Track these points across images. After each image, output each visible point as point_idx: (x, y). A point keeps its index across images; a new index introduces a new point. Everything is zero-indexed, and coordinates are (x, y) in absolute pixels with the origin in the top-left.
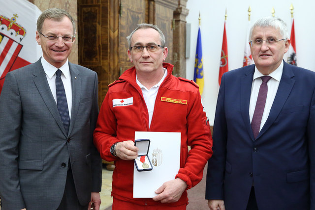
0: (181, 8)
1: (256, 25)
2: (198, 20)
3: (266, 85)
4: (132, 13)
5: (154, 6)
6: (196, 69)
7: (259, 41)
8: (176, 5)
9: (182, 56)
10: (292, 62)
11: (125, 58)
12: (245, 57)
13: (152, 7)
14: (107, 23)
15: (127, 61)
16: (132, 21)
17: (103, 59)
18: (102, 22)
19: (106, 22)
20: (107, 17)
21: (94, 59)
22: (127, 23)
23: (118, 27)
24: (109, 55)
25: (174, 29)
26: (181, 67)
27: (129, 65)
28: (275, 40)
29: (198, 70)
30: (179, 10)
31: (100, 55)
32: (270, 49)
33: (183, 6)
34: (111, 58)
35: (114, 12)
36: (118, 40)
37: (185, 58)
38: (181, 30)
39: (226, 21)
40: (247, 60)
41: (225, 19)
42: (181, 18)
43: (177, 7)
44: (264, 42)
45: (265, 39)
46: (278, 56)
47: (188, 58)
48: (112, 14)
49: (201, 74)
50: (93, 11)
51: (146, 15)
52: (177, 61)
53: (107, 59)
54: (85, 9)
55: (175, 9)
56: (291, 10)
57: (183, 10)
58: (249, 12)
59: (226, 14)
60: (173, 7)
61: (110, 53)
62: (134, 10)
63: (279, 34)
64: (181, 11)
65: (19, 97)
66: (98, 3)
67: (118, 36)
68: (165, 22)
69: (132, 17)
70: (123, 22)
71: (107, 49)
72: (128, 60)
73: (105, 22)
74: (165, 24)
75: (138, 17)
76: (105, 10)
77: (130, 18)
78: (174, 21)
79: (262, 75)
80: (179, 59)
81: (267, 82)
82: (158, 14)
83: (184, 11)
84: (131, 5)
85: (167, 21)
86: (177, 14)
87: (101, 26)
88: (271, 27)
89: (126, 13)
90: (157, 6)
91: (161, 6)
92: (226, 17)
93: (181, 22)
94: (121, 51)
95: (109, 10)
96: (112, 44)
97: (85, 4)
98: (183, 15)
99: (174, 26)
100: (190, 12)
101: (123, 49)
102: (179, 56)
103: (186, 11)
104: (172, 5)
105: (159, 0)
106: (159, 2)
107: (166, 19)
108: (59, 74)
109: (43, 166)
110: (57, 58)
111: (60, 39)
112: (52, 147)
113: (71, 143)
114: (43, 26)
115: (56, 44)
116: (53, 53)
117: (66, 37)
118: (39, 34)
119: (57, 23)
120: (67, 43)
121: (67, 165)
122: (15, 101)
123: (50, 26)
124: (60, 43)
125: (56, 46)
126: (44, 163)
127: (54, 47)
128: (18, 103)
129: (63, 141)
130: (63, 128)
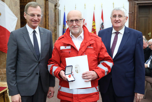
0: (57, 4)
1: (114, 10)
2: (64, 9)
3: (117, 36)
9: (57, 24)
10: (102, 26)
13: (47, 3)
26: (57, 28)
29: (64, 30)
32: (119, 20)
33: (58, 2)
37: (59, 25)
38: (57, 13)
43: (56, 3)
46: (123, 23)
47: (60, 24)
50: (24, 5)
51: (45, 6)
55: (55, 4)
56: (101, 5)
57: (58, 4)
58: (85, 5)
59: (76, 6)
65: (16, 43)
66: (26, 1)
68: (52, 9)
78: (55, 9)
80: (56, 25)
83: (58, 5)
86: (56, 6)
88: (120, 10)
91: (50, 3)
100: (60, 5)
102: (56, 24)
103: (59, 5)
104: (54, 2)
105: (50, 0)
108: (34, 32)
109: (28, 74)
110: (34, 25)
111: (36, 16)
112: (32, 66)
113: (40, 64)
114: (28, 10)
115: (34, 19)
116: (32, 22)
117: (38, 16)
118: (26, 14)
119: (35, 9)
120: (39, 18)
121: (39, 74)
122: (15, 45)
123: (32, 10)
124: (36, 18)
125: (34, 20)
126: (29, 73)
127: (33, 20)
128: (16, 45)
129: (37, 63)
130: (37, 57)
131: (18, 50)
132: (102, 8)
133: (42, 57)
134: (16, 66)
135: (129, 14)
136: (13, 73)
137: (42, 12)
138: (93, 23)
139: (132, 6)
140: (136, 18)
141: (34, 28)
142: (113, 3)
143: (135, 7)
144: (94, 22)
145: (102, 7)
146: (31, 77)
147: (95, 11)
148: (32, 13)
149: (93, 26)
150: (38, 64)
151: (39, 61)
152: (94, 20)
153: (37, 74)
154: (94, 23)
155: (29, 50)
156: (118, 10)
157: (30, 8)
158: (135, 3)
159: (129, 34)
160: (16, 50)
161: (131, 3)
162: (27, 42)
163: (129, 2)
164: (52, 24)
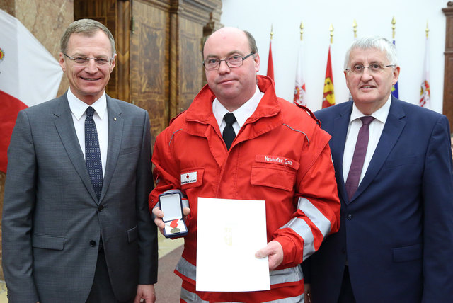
0: (213, 23)
1: (354, 47)
3: (368, 129)
4: (147, 30)
5: (177, 20)
7: (358, 68)
8: (207, 19)
11: (138, 88)
12: (297, 88)
13: (174, 22)
15: (141, 93)
16: (147, 40)
17: (108, 90)
22: (142, 43)
23: (129, 47)
24: (117, 85)
27: (144, 98)
28: (380, 67)
30: (211, 25)
32: (374, 78)
33: (216, 19)
34: (121, 88)
35: (124, 29)
36: (129, 65)
39: (272, 41)
40: (298, 91)
41: (271, 38)
43: (207, 21)
44: (366, 69)
45: (366, 65)
46: (384, 87)
48: (121, 30)
51: (166, 32)
53: (114, 90)
55: (205, 24)
56: (355, 27)
57: (215, 25)
58: (301, 28)
59: (272, 31)
60: (203, 21)
61: (118, 82)
62: (151, 25)
63: (386, 58)
64: (213, 27)
65: (32, 145)
66: (102, 15)
67: (129, 60)
68: (192, 41)
69: (148, 34)
70: (136, 41)
71: (114, 77)
72: (143, 90)
74: (193, 44)
75: (156, 34)
76: (112, 25)
77: (145, 36)
79: (363, 115)
81: (368, 125)
82: (182, 31)
83: (217, 27)
84: (147, 20)
85: (195, 39)
86: (207, 30)
88: (375, 48)
89: (140, 29)
90: (181, 20)
91: (186, 20)
92: (271, 35)
94: (134, 80)
95: (117, 25)
96: (121, 72)
101: (135, 77)
104: (202, 19)
105: (183, 12)
106: (185, 15)
107: (193, 37)
108: (90, 113)
109: (65, 244)
110: (88, 89)
111: (92, 61)
112: (76, 217)
113: (105, 212)
114: (69, 44)
115: (86, 70)
116: (82, 81)
117: (100, 60)
119: (88, 39)
120: (102, 67)
121: (98, 244)
122: (28, 151)
123: (78, 44)
124: (92, 67)
125: (87, 73)
126: (66, 240)
127: (83, 74)
128: (31, 153)
129: (92, 209)
130: (92, 190)
131: (36, 166)
132: (356, 36)
134: (32, 215)
135: (445, 54)
136: (23, 238)
138: (327, 85)
142: (391, 21)
144: (328, 80)
145: (357, 33)
146: (75, 253)
147: (332, 45)
148: (80, 52)
149: (325, 95)
150: (95, 212)
151: (100, 202)
152: (329, 74)
153: (93, 243)
154: (328, 83)
156: (368, 46)
157: (74, 39)
159: (405, 122)
163: (446, 15)
164: (192, 85)
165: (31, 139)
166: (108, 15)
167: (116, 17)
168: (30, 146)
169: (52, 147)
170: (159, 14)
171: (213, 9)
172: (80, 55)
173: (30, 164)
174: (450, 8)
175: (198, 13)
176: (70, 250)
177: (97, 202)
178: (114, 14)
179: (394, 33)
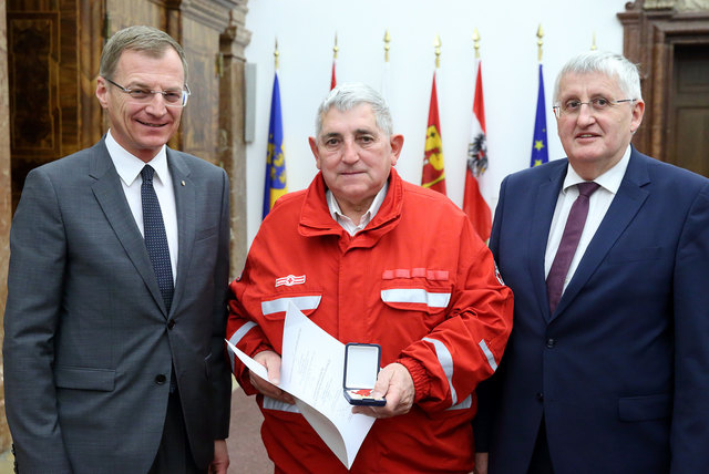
0: (234, 29)
1: (566, 72)
2: (273, 57)
3: (587, 203)
5: (179, 20)
6: (269, 166)
7: (574, 105)
8: (225, 20)
9: (236, 138)
10: (479, 153)
13: (174, 25)
14: (75, 56)
17: (64, 141)
18: (62, 54)
19: (73, 56)
20: (75, 44)
21: (43, 142)
24: (79, 132)
25: (222, 75)
26: (235, 164)
28: (608, 102)
29: (274, 171)
30: (229, 32)
31: (57, 132)
32: (597, 121)
33: (239, 22)
34: (86, 140)
35: (92, 36)
37: (244, 143)
38: (234, 77)
39: (337, 61)
41: (335, 56)
42: (235, 50)
43: (226, 25)
44: (583, 107)
45: (586, 100)
46: (615, 137)
47: (250, 143)
48: (86, 38)
49: (282, 179)
50: (39, 28)
52: (226, 148)
53: (75, 141)
54: (18, 23)
55: (223, 31)
56: (475, 41)
57: (238, 32)
58: (387, 41)
59: (336, 44)
60: (220, 25)
61: (82, 128)
63: (619, 88)
64: (235, 35)
65: (61, 225)
66: (51, 9)
68: (203, 59)
71: (74, 118)
73: (69, 56)
74: (203, 63)
76: (70, 27)
78: (221, 58)
79: (581, 181)
80: (230, 144)
81: (589, 196)
82: (187, 41)
83: (240, 36)
84: (129, 19)
85: (206, 56)
86: (226, 41)
87: (60, 65)
88: (599, 73)
90: (186, 21)
91: (193, 22)
92: (335, 51)
93: (234, 61)
95: (79, 28)
96: (87, 109)
97: (19, 12)
98: (238, 43)
99: (222, 69)
100: (253, 38)
102: (230, 137)
103: (245, 35)
104: (217, 21)
105: (190, 8)
106: (191, 13)
107: (204, 52)
108: (147, 175)
109: (116, 381)
110: (148, 140)
111: (159, 97)
112: (135, 339)
113: (177, 330)
114: (119, 66)
115: (149, 110)
116: (139, 126)
117: (170, 95)
118: (106, 85)
119: (154, 62)
120: (171, 106)
121: (168, 379)
122: (54, 235)
123: (137, 68)
124: (158, 105)
125: (149, 114)
126: (119, 375)
127: (142, 115)
128: (59, 239)
129: (160, 326)
130: (160, 297)
131: (67, 260)
132: (477, 55)
133: (182, 296)
137: (186, 76)
138: (431, 138)
139: (639, 46)
140: (658, 110)
141: (146, 153)
142: (535, 32)
143: (654, 51)
144: (433, 129)
145: (480, 50)
147: (439, 72)
148: (141, 81)
149: (428, 154)
150: (162, 330)
151: (171, 315)
152: (434, 119)
153: (160, 379)
154: (433, 135)
155: (123, 260)
156: (587, 70)
157: (128, 58)
158: (656, 29)
159: (648, 192)
160: (58, 261)
161: (636, 32)
162: (112, 221)
163: (624, 24)
164: (202, 136)
165: (59, 217)
166: (61, 9)
167: (78, 12)
168: (57, 228)
169: (93, 230)
170: (150, 8)
171: (235, 4)
172: (139, 85)
173: (58, 256)
174: (631, 12)
175: (212, 10)
176: (124, 389)
177: (165, 314)
178: (74, 8)
179: (540, 53)
